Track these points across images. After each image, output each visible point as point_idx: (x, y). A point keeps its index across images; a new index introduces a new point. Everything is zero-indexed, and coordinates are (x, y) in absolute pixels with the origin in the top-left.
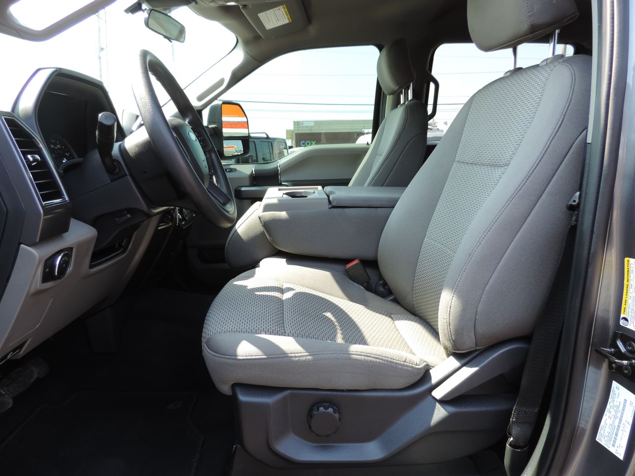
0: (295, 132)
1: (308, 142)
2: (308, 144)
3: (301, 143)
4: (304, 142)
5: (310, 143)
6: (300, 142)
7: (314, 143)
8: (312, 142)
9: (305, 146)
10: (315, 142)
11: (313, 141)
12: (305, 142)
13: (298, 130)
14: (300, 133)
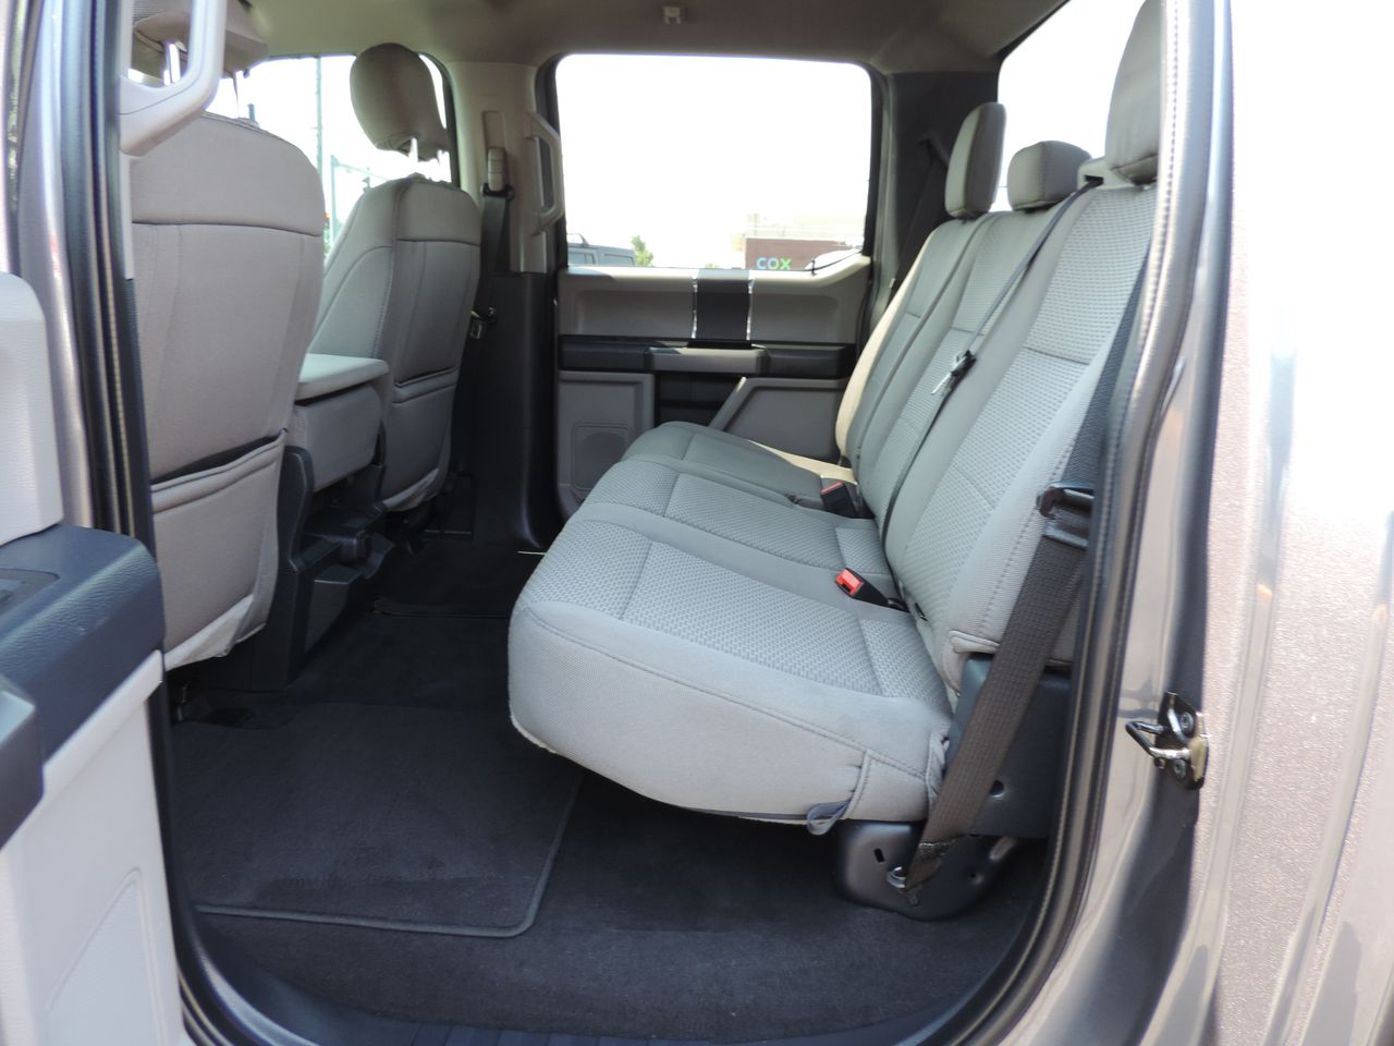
0: (747, 236)
1: (774, 259)
2: (773, 264)
3: (758, 264)
4: (764, 259)
5: (778, 265)
6: (757, 258)
7: (786, 264)
8: (782, 260)
9: (767, 269)
10: (789, 261)
11: (786, 260)
12: (768, 258)
13: (756, 232)
14: (757, 240)
